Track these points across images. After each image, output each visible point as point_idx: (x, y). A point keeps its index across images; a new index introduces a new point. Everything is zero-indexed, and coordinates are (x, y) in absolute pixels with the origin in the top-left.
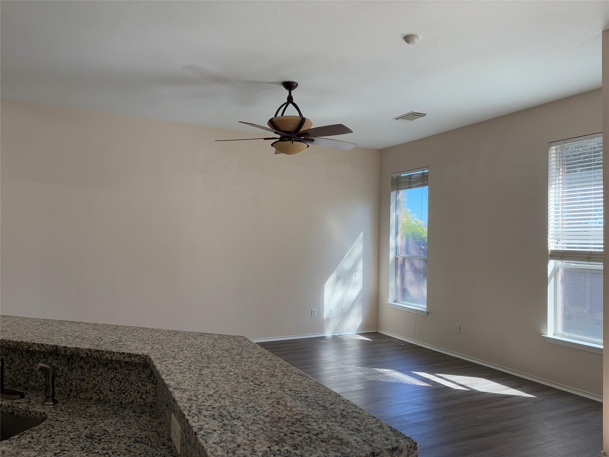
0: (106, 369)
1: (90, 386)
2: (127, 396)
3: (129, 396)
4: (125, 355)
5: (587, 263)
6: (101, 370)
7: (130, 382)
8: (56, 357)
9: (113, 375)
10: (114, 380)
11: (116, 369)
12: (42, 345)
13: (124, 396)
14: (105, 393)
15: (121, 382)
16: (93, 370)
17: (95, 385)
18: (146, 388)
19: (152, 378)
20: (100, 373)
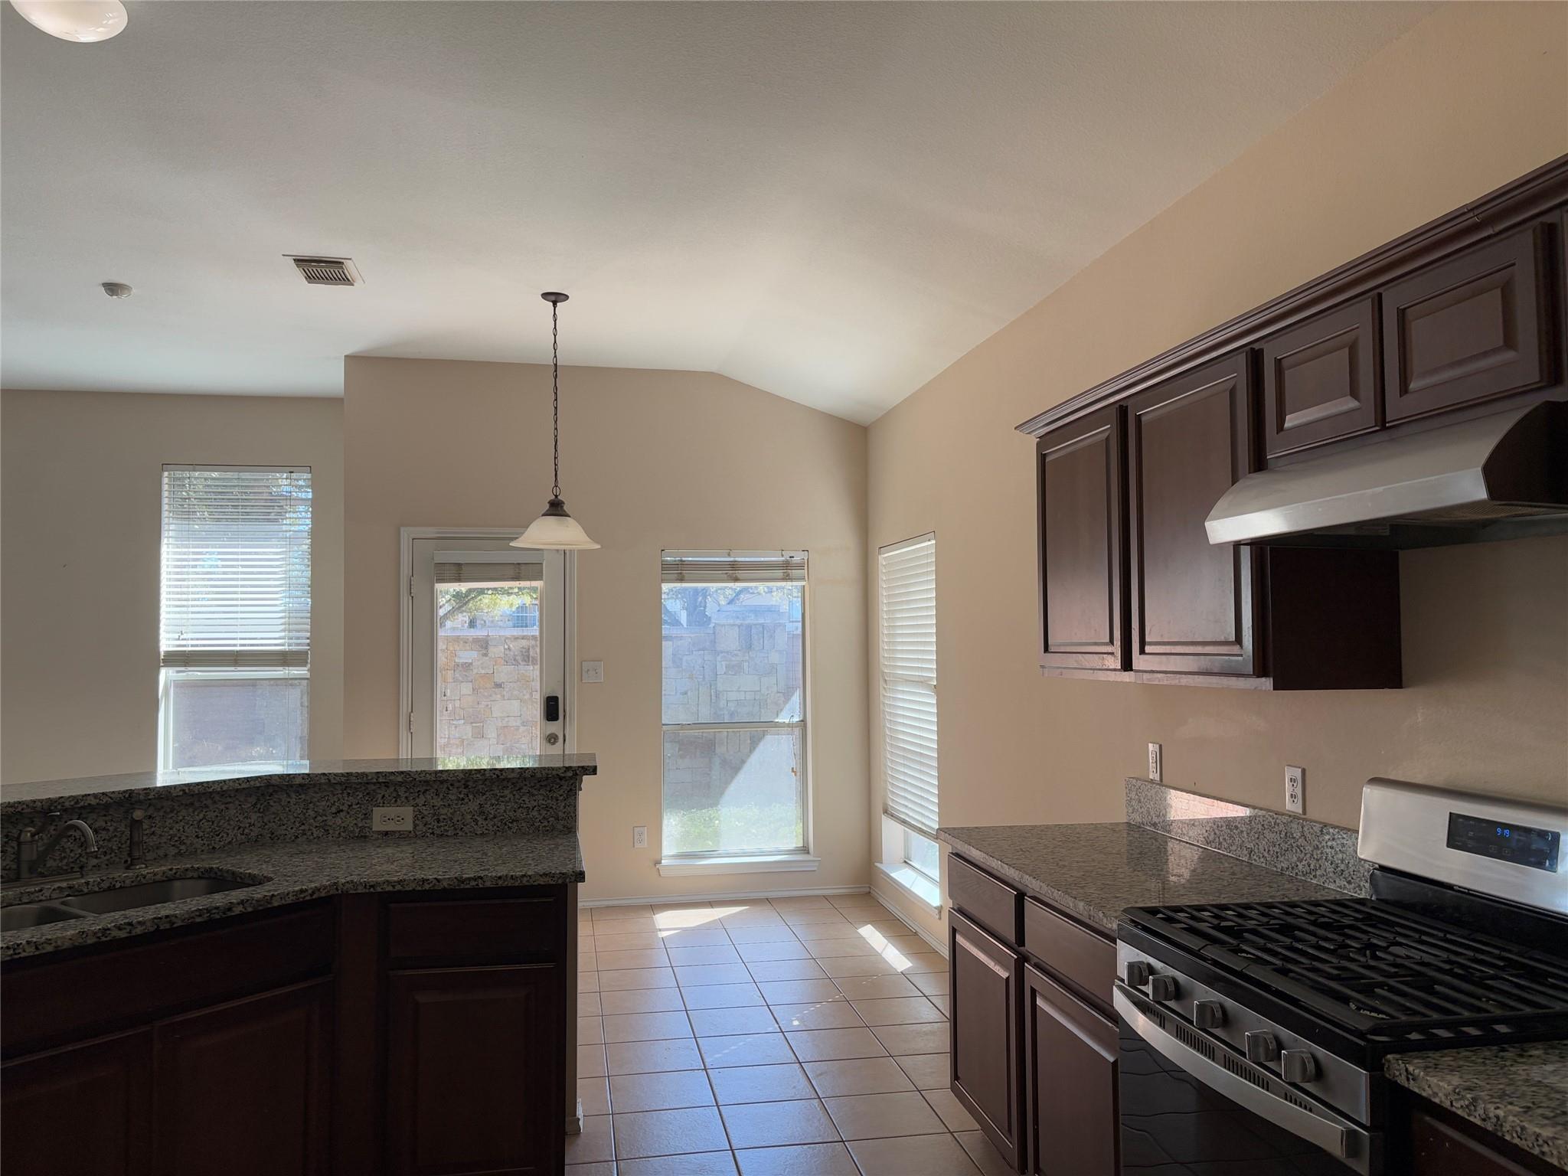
0: (191, 810)
1: (164, 840)
2: (222, 837)
3: (225, 835)
4: (241, 782)
5: (233, 668)
6: (184, 812)
7: (227, 818)
8: (104, 813)
9: (201, 816)
10: (204, 820)
11: (207, 807)
12: (103, 794)
13: (217, 839)
14: (188, 842)
15: (213, 822)
16: (170, 816)
17: (172, 837)
18: (249, 821)
19: (258, 806)
20: (181, 818)
